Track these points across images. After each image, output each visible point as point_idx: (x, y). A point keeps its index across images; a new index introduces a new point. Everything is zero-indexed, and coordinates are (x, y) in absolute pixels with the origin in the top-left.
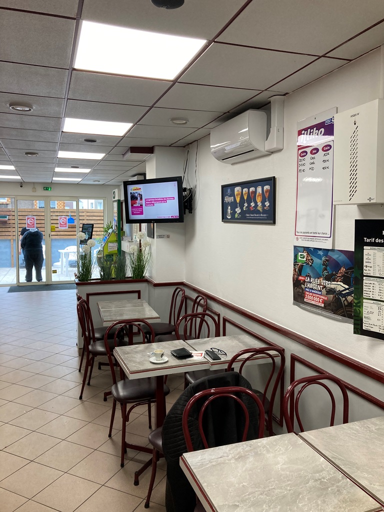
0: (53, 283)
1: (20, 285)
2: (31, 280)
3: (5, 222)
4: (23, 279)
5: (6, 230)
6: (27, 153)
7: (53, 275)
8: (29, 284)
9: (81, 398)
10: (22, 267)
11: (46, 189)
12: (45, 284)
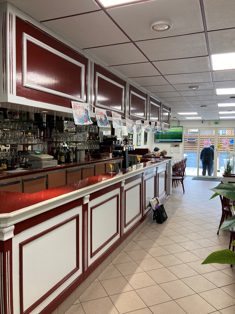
0: (218, 178)
1: (199, 177)
2: (205, 175)
3: (194, 142)
4: (201, 174)
5: (195, 146)
6: (201, 106)
7: (218, 173)
8: (204, 177)
9: (218, 234)
10: (200, 168)
11: (216, 123)
12: (212, 178)
